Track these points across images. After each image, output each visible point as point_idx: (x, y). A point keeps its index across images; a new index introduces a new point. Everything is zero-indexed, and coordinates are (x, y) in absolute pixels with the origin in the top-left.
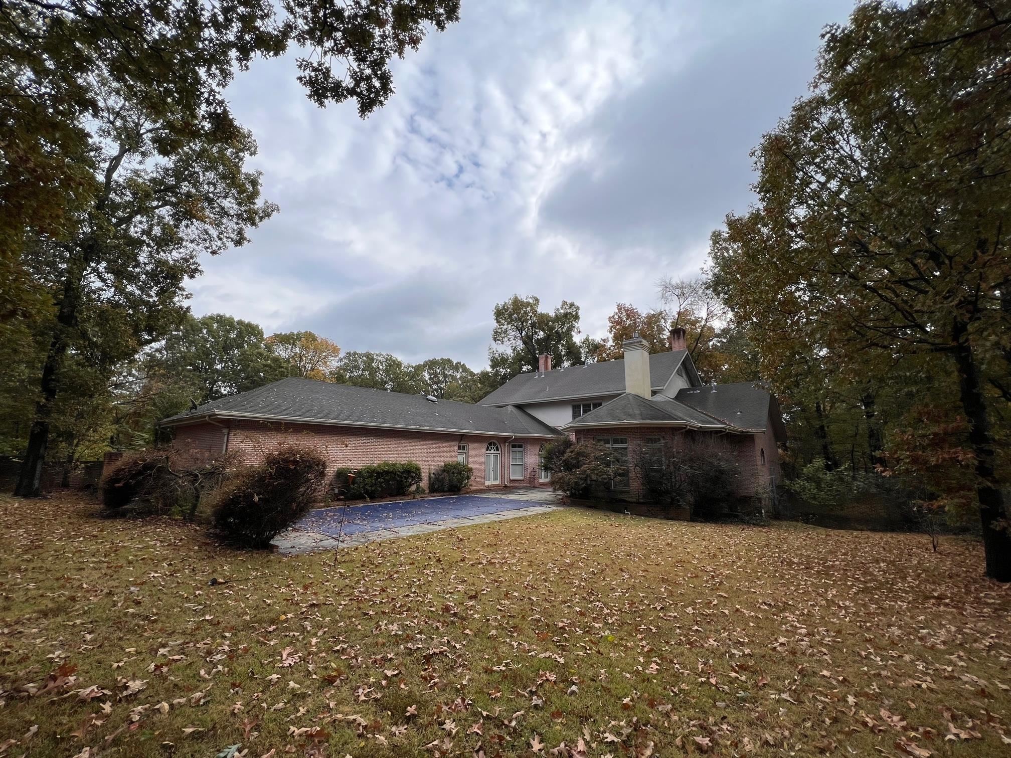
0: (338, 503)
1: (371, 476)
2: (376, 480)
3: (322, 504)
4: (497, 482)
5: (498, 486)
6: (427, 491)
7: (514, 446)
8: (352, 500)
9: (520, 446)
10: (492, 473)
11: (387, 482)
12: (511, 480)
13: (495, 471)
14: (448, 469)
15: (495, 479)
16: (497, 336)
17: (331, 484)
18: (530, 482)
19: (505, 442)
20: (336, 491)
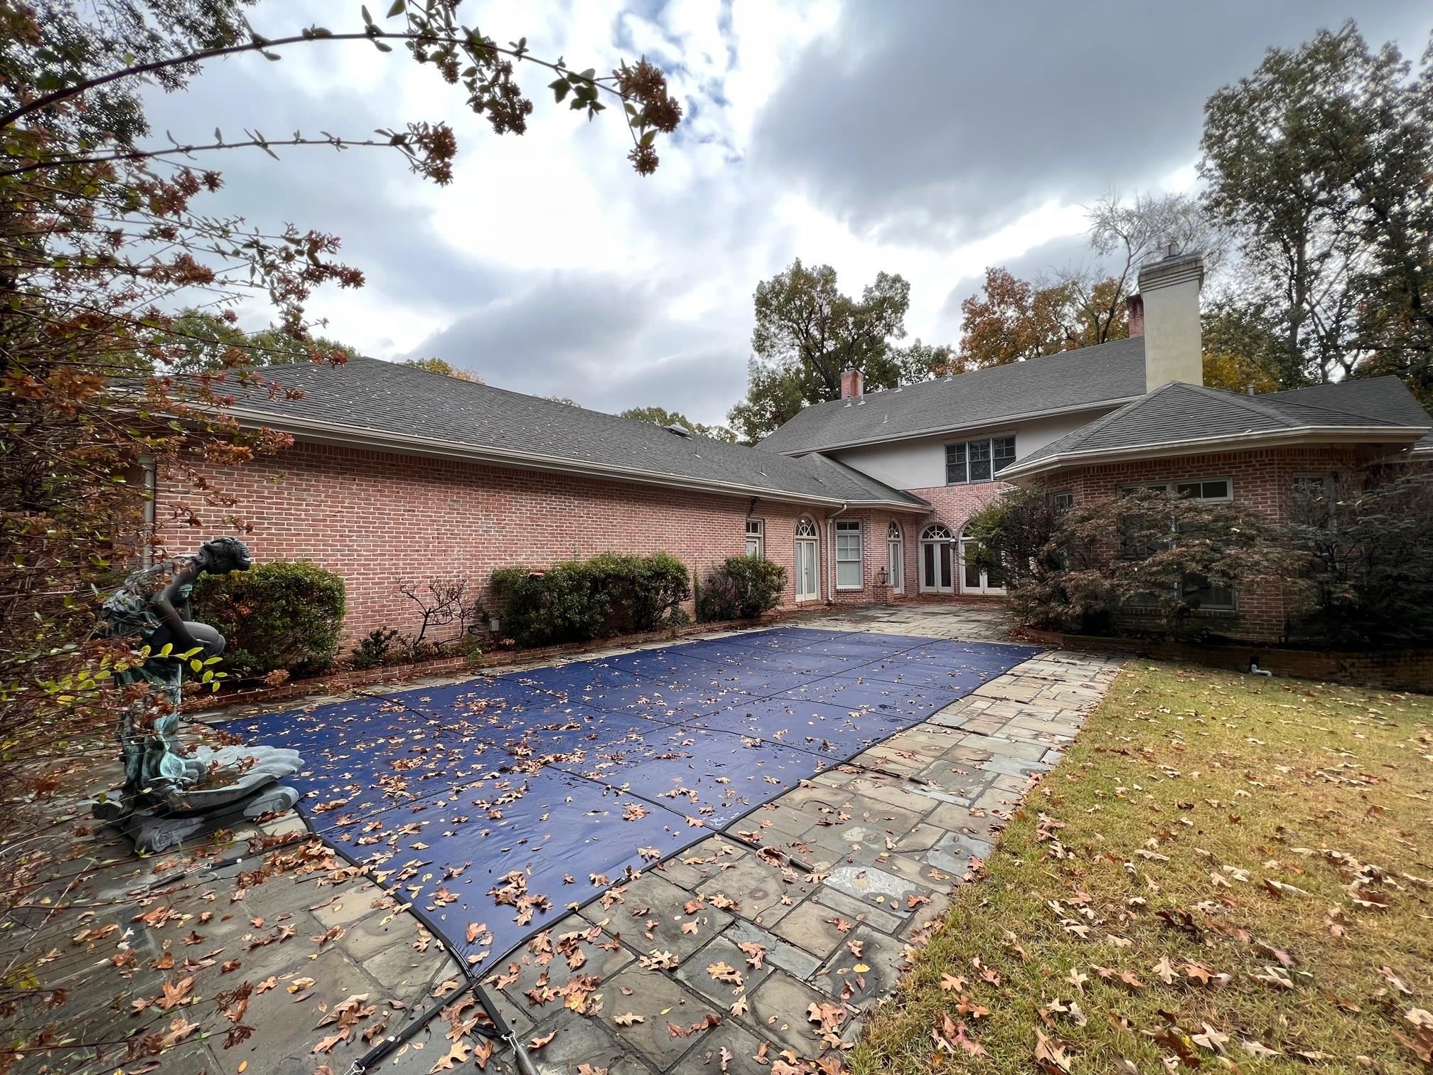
0: (500, 656)
1: (577, 588)
2: (591, 596)
3: (458, 662)
4: (813, 597)
5: (816, 603)
6: (692, 619)
7: (842, 526)
8: (534, 646)
9: (854, 526)
10: (805, 578)
11: (615, 602)
12: (838, 592)
13: (809, 574)
14: (733, 570)
15: (811, 590)
16: (762, 343)
17: (479, 608)
18: (876, 596)
19: (826, 518)
20: (495, 625)
